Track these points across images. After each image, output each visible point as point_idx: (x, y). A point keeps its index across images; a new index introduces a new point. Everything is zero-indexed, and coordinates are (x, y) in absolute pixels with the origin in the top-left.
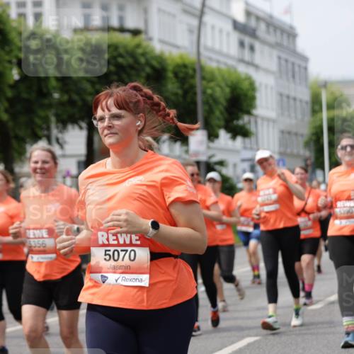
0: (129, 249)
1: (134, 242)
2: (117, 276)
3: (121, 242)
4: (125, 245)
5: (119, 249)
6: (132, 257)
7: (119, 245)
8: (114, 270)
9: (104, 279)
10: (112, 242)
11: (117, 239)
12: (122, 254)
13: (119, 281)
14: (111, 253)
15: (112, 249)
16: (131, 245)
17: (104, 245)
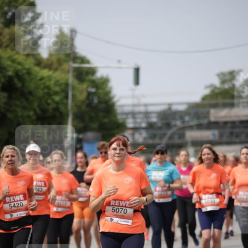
0: (124, 208)
1: (127, 206)
2: (117, 219)
3: (121, 205)
4: (122, 206)
5: (119, 208)
6: (125, 212)
7: (120, 206)
8: (117, 216)
9: (112, 220)
10: (116, 205)
11: (119, 204)
12: (120, 210)
13: (119, 222)
14: (115, 209)
15: (116, 207)
16: (125, 206)
17: (113, 206)
